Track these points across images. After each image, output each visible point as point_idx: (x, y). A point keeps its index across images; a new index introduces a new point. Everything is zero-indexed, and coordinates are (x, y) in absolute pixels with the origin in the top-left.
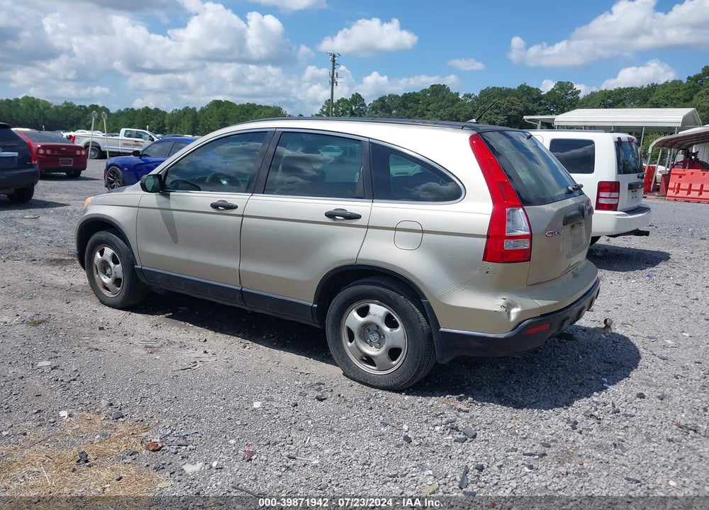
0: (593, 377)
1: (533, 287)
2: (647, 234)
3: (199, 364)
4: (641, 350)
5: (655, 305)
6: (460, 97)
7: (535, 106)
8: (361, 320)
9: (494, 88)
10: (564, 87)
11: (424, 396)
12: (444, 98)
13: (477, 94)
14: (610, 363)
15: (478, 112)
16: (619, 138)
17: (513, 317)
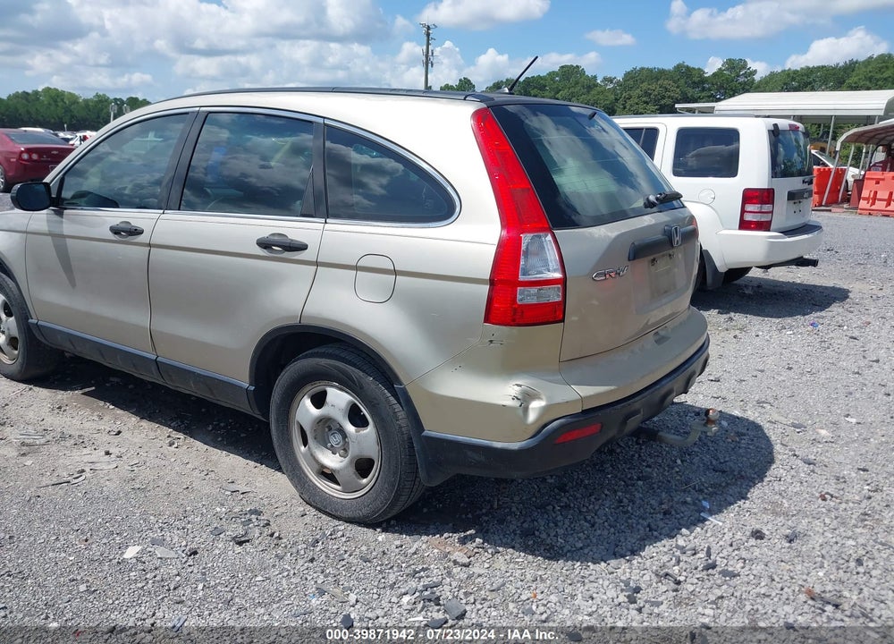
0: (689, 499)
1: (570, 365)
2: (814, 263)
3: (88, 474)
4: (778, 448)
5: (814, 371)
6: (599, 81)
7: (696, 92)
8: (314, 412)
9: (642, 69)
10: (735, 66)
11: (410, 533)
12: (577, 83)
13: (620, 78)
14: (724, 472)
15: (621, 101)
16: (776, 126)
17: (532, 417)
